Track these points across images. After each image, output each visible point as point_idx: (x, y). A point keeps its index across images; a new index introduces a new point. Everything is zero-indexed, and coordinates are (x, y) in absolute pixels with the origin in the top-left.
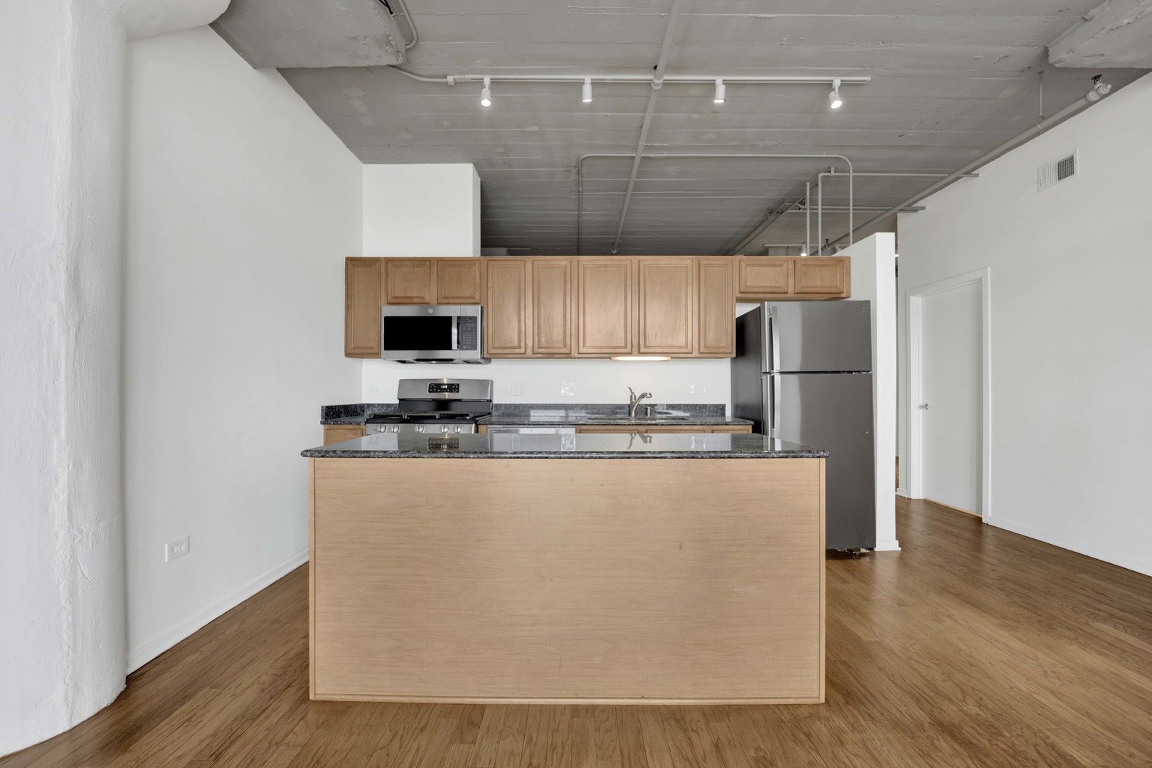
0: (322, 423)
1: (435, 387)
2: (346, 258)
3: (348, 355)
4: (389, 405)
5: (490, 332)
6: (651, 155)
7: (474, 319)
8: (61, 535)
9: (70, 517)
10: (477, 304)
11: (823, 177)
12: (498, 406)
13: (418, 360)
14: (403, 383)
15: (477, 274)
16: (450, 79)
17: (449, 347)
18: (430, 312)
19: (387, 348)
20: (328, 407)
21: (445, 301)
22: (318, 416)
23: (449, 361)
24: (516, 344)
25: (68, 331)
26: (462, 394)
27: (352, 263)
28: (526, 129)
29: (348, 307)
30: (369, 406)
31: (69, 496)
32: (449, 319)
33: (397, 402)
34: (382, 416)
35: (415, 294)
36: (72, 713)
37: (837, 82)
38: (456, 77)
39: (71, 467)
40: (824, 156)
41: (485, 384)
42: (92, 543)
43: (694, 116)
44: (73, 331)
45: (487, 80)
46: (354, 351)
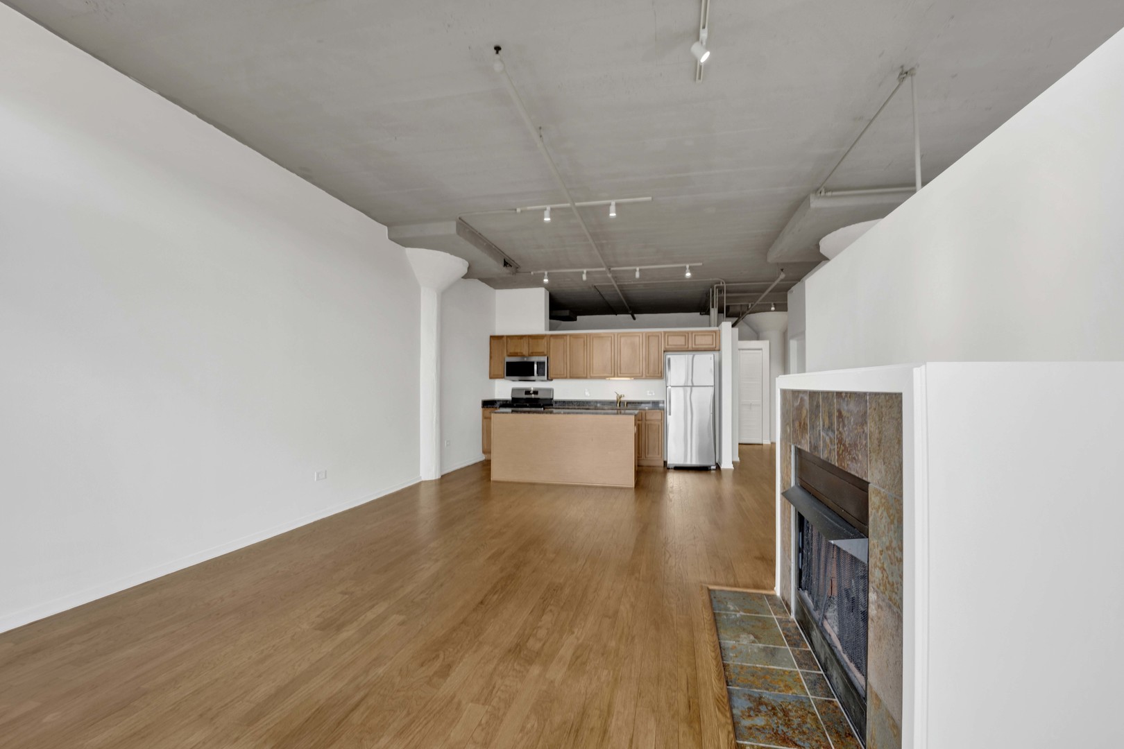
0: (482, 408)
1: (528, 392)
2: (490, 336)
3: (491, 378)
4: (507, 401)
5: (551, 368)
7: (544, 363)
10: (545, 355)
11: (716, 287)
12: (556, 402)
13: (520, 380)
14: (514, 390)
15: (546, 343)
16: (532, 273)
17: (533, 375)
18: (525, 360)
19: (507, 375)
20: (484, 401)
21: (532, 354)
22: (480, 405)
23: (534, 381)
24: (562, 373)
26: (540, 396)
27: (492, 338)
29: (491, 357)
30: (499, 401)
32: (533, 363)
33: (511, 399)
34: (505, 404)
35: (519, 351)
37: (688, 266)
38: (535, 272)
40: (711, 280)
41: (551, 391)
45: (546, 273)
46: (493, 376)
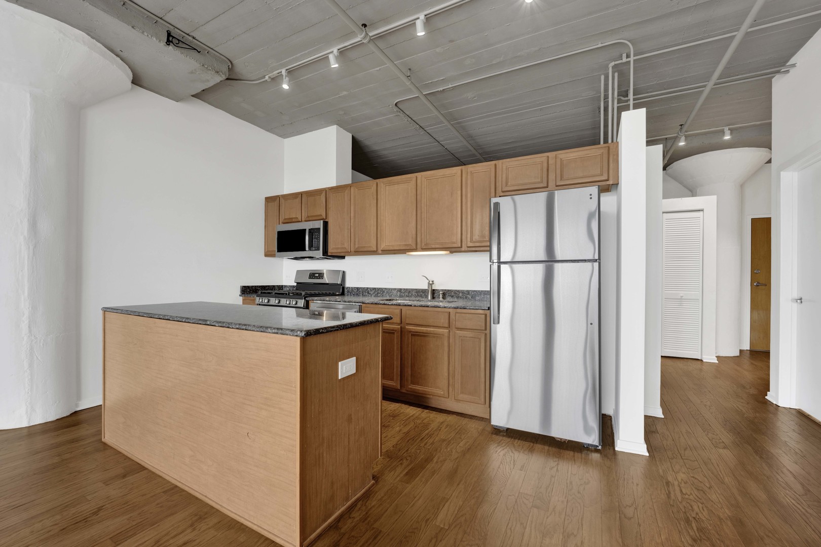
0: (240, 296)
1: (312, 275)
2: (266, 198)
3: (266, 255)
5: (330, 238)
6: (439, 90)
7: (318, 230)
8: (25, 338)
9: (30, 331)
10: (322, 219)
11: (614, 67)
14: (296, 273)
15: (324, 199)
16: (267, 77)
17: (304, 250)
19: (279, 251)
20: (244, 287)
21: (303, 219)
22: (238, 292)
24: (345, 246)
25: (29, 247)
26: (327, 281)
27: (267, 200)
28: (341, 95)
29: (265, 227)
31: (29, 322)
32: (305, 231)
33: (295, 284)
35: (294, 216)
36: (30, 419)
38: (269, 75)
39: (30, 309)
40: (600, 45)
42: (43, 344)
43: (438, 50)
44: (31, 248)
45: (284, 72)
46: (268, 253)
